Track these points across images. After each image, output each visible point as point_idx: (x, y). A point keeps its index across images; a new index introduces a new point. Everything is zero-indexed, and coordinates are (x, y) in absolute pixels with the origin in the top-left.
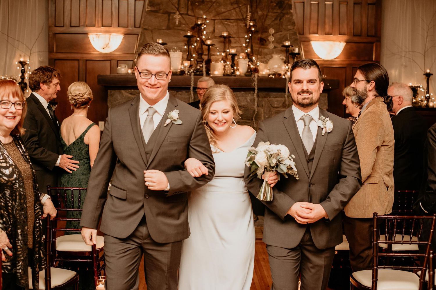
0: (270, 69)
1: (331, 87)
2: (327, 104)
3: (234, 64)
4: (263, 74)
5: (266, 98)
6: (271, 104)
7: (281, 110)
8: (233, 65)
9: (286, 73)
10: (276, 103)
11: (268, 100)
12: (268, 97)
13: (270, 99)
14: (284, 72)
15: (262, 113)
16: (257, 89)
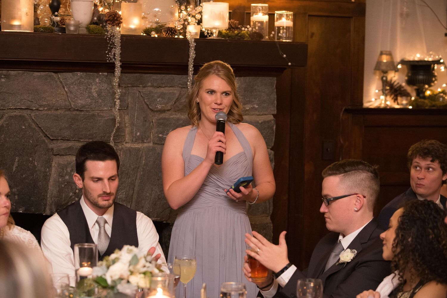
0: (146, 16)
1: (289, 62)
2: (276, 102)
3: (59, 4)
4: (131, 30)
5: (135, 88)
6: (148, 103)
7: (172, 117)
8: (55, 4)
9: (185, 28)
10: (158, 100)
11: (139, 91)
12: (141, 86)
13: (144, 90)
14: (181, 24)
15: (127, 125)
16: (121, 66)
